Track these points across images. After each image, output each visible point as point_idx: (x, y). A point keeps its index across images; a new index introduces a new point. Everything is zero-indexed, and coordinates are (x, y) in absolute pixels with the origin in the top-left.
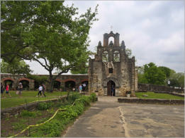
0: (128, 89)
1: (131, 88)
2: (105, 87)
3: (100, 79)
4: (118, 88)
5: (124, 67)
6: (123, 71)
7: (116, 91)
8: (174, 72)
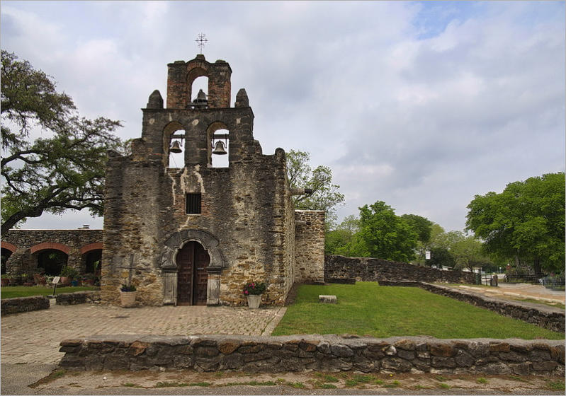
0: (255, 273)
1: (270, 270)
2: (167, 270)
3: (148, 239)
4: (219, 270)
5: (243, 187)
6: (239, 206)
7: (212, 283)
8: (440, 230)
